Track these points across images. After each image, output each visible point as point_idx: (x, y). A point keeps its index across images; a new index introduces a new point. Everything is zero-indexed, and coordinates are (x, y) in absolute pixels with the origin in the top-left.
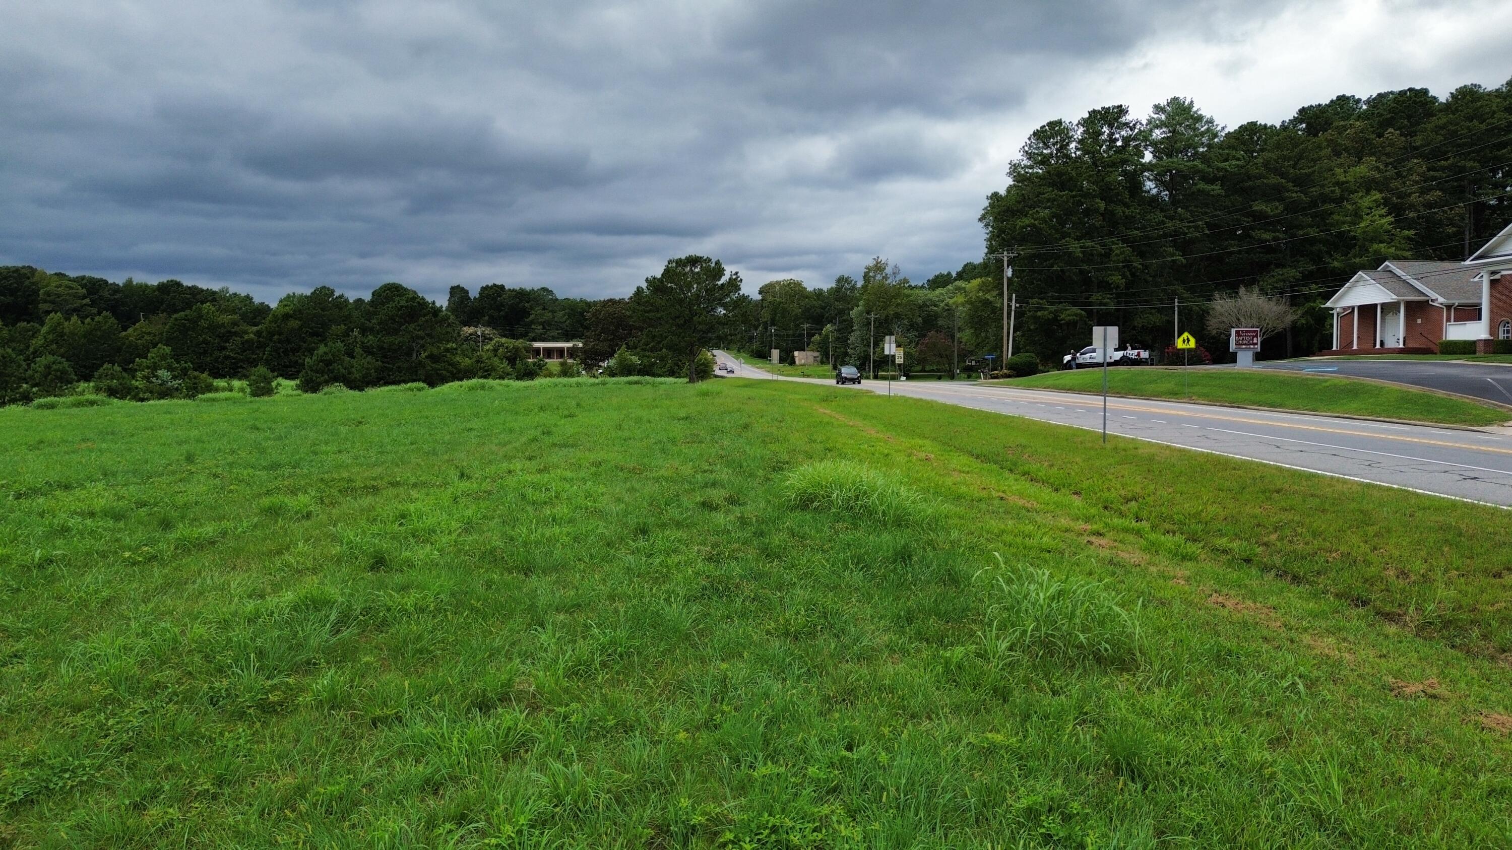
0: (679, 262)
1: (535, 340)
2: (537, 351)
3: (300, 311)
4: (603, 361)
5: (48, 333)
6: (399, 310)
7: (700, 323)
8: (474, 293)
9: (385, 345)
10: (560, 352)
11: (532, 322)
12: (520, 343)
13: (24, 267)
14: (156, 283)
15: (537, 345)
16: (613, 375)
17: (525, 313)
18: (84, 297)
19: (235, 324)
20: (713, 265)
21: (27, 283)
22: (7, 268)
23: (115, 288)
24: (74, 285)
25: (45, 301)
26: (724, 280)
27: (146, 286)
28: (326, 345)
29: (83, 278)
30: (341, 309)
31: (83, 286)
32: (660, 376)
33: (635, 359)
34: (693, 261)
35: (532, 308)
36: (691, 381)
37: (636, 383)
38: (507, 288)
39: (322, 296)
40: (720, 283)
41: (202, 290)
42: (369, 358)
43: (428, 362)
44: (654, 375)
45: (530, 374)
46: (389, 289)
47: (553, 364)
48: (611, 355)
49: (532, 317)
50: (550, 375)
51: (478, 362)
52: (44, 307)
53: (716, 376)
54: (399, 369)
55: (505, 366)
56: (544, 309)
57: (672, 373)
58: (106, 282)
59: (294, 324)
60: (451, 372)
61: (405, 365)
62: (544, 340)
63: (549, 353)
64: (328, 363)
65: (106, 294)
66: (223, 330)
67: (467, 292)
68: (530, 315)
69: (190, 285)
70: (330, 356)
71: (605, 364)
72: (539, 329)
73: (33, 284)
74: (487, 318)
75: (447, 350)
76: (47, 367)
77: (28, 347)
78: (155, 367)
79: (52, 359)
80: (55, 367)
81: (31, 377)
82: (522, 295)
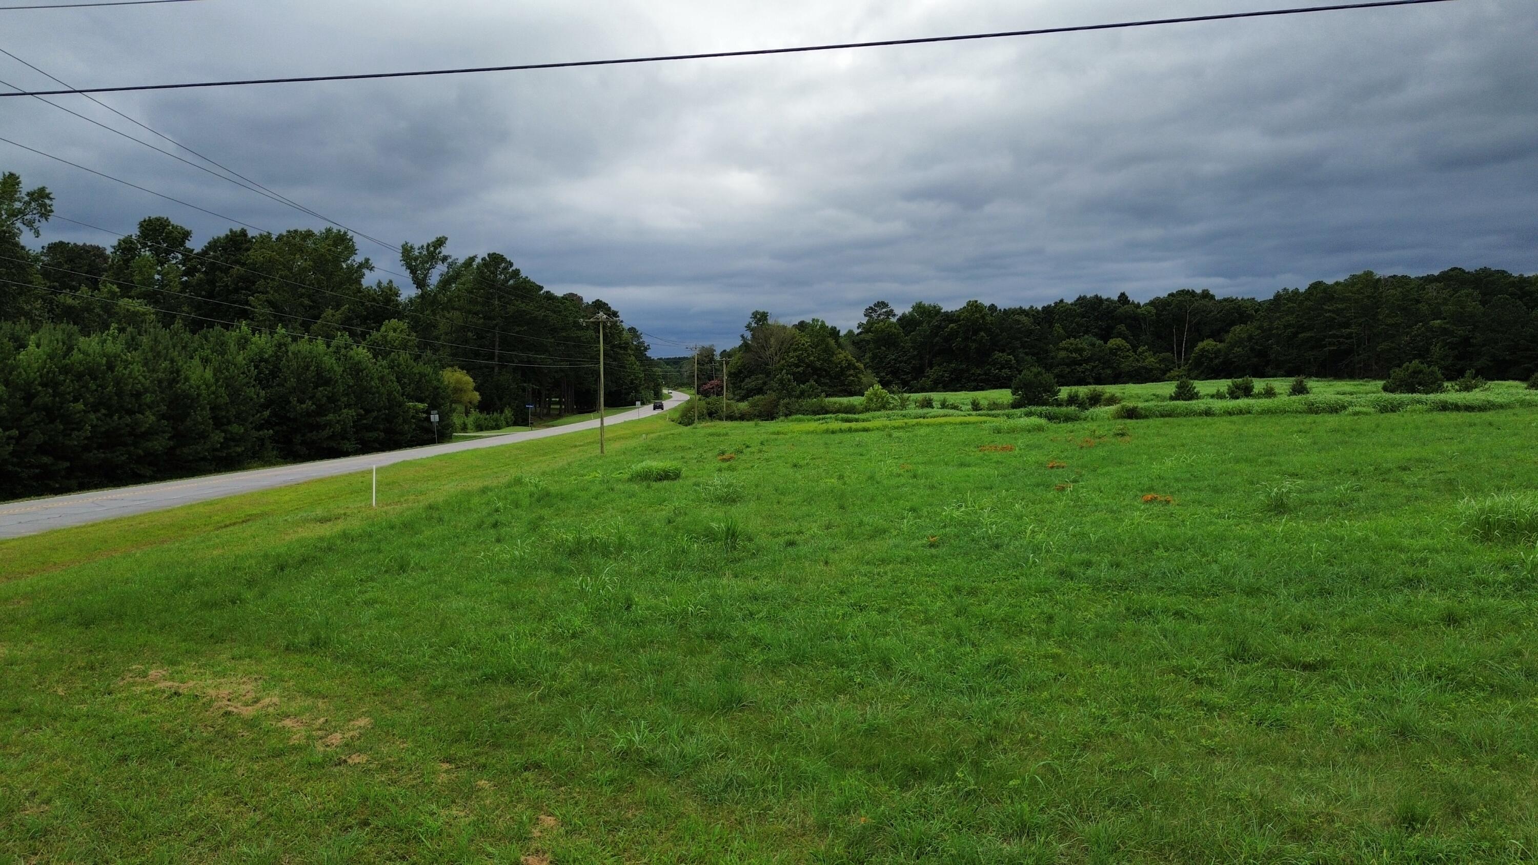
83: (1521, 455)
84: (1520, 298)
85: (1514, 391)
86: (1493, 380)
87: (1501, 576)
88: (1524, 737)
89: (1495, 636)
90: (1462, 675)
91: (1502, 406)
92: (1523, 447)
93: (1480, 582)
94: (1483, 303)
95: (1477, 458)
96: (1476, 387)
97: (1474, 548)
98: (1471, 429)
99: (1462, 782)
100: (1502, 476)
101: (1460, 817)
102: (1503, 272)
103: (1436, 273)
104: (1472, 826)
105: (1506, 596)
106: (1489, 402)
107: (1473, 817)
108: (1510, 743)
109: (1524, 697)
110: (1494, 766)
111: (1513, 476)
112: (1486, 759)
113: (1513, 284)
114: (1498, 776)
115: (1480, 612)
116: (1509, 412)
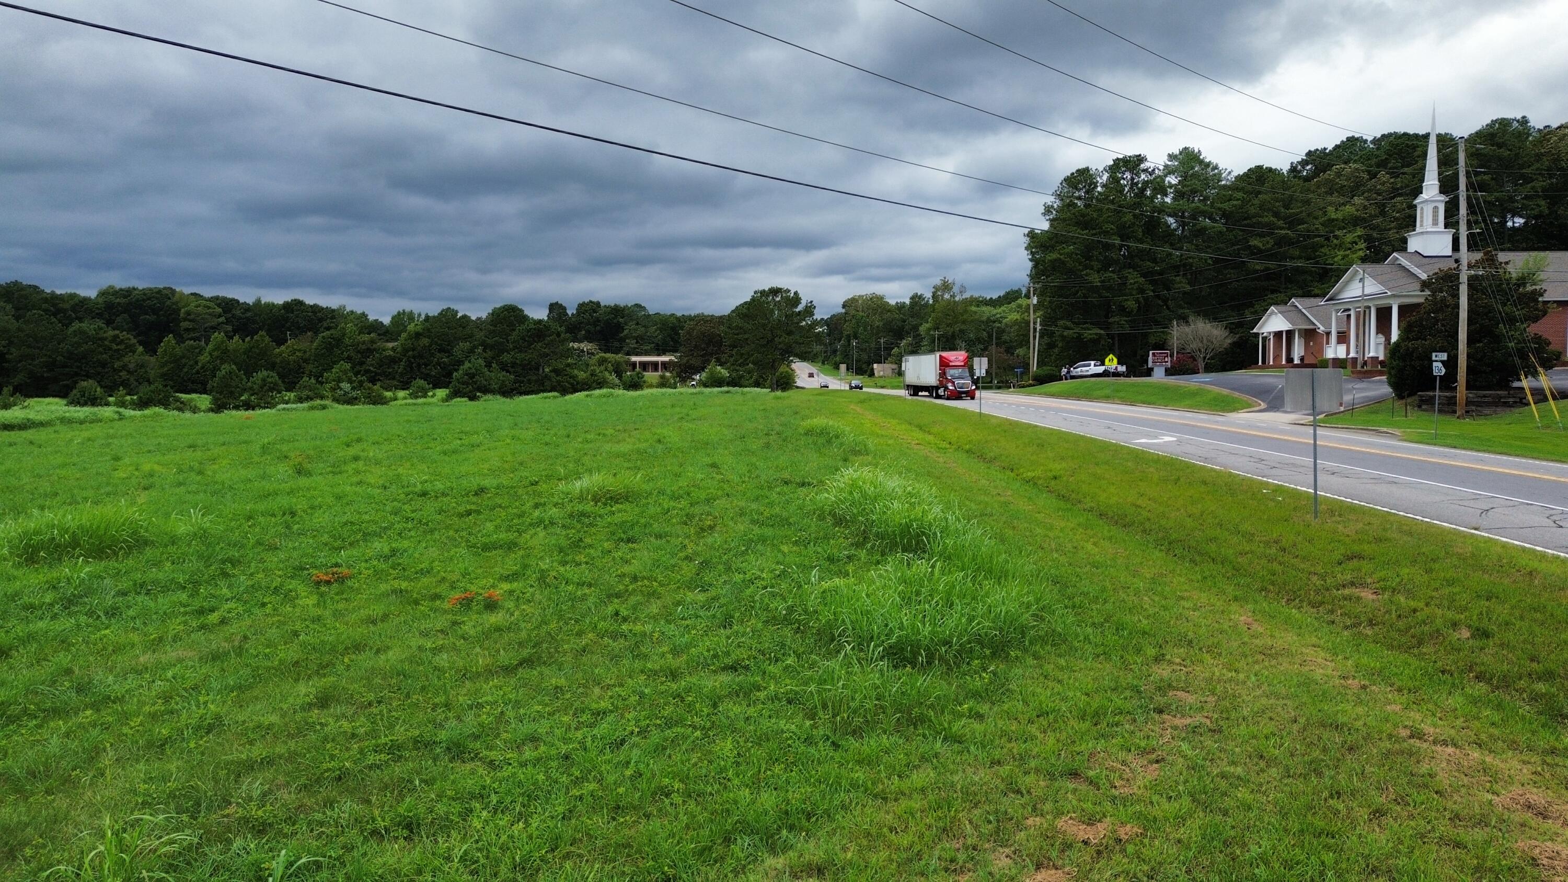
0: (763, 292)
1: (628, 354)
2: (634, 365)
3: (429, 330)
4: (695, 374)
5: (214, 351)
6: (528, 331)
7: (780, 343)
8: (570, 311)
9: (518, 361)
10: (655, 366)
11: (626, 337)
12: (619, 357)
13: (165, 288)
14: (281, 302)
15: (634, 359)
16: (705, 386)
17: (619, 328)
18: (220, 316)
19: (372, 342)
20: (792, 295)
21: (168, 303)
22: (150, 289)
23: (246, 308)
24: (211, 304)
25: (185, 320)
26: (800, 308)
27: (273, 304)
28: (470, 362)
29: (217, 298)
30: (464, 328)
31: (219, 305)
32: (746, 387)
33: (724, 373)
34: (775, 291)
35: (626, 324)
36: (773, 390)
37: (728, 392)
38: (602, 304)
39: (448, 316)
40: (797, 310)
41: (323, 309)
42: (504, 373)
43: (553, 374)
44: (741, 386)
45: (635, 385)
46: (507, 310)
47: (651, 376)
48: (703, 369)
49: (626, 332)
50: (651, 386)
51: (592, 375)
52: (185, 325)
53: (798, 387)
54: (529, 382)
55: (613, 378)
56: (637, 324)
57: (757, 384)
58: (238, 301)
59: (425, 341)
60: (572, 384)
61: (534, 378)
62: (637, 354)
63: (644, 366)
64: (472, 376)
65: (238, 312)
66: (364, 347)
67: (565, 309)
68: (623, 330)
69: (312, 304)
70: (473, 371)
71: (698, 377)
72: (632, 344)
73: (173, 304)
74: (583, 332)
75: (568, 365)
76: (264, 380)
77: (196, 363)
78: (339, 380)
79: (265, 373)
80: (269, 380)
81: (251, 388)
82: (617, 311)
83: (62, 472)
84: (55, 315)
85: (53, 408)
86: (32, 397)
87: (48, 598)
88: (77, 753)
89: (45, 660)
90: (12, 707)
91: (42, 424)
92: (64, 465)
93: (31, 607)
94: (17, 318)
95: (19, 479)
96: (15, 405)
97: (19, 573)
98: (11, 449)
99: (15, 820)
100: (46, 495)
101: (15, 858)
102: (36, 287)
104: (28, 862)
105: (54, 617)
106: (28, 420)
107: (28, 852)
108: (63, 763)
109: (76, 714)
110: (48, 792)
111: (56, 494)
112: (41, 787)
113: (46, 300)
114: (54, 800)
115: (31, 637)
116: (50, 430)
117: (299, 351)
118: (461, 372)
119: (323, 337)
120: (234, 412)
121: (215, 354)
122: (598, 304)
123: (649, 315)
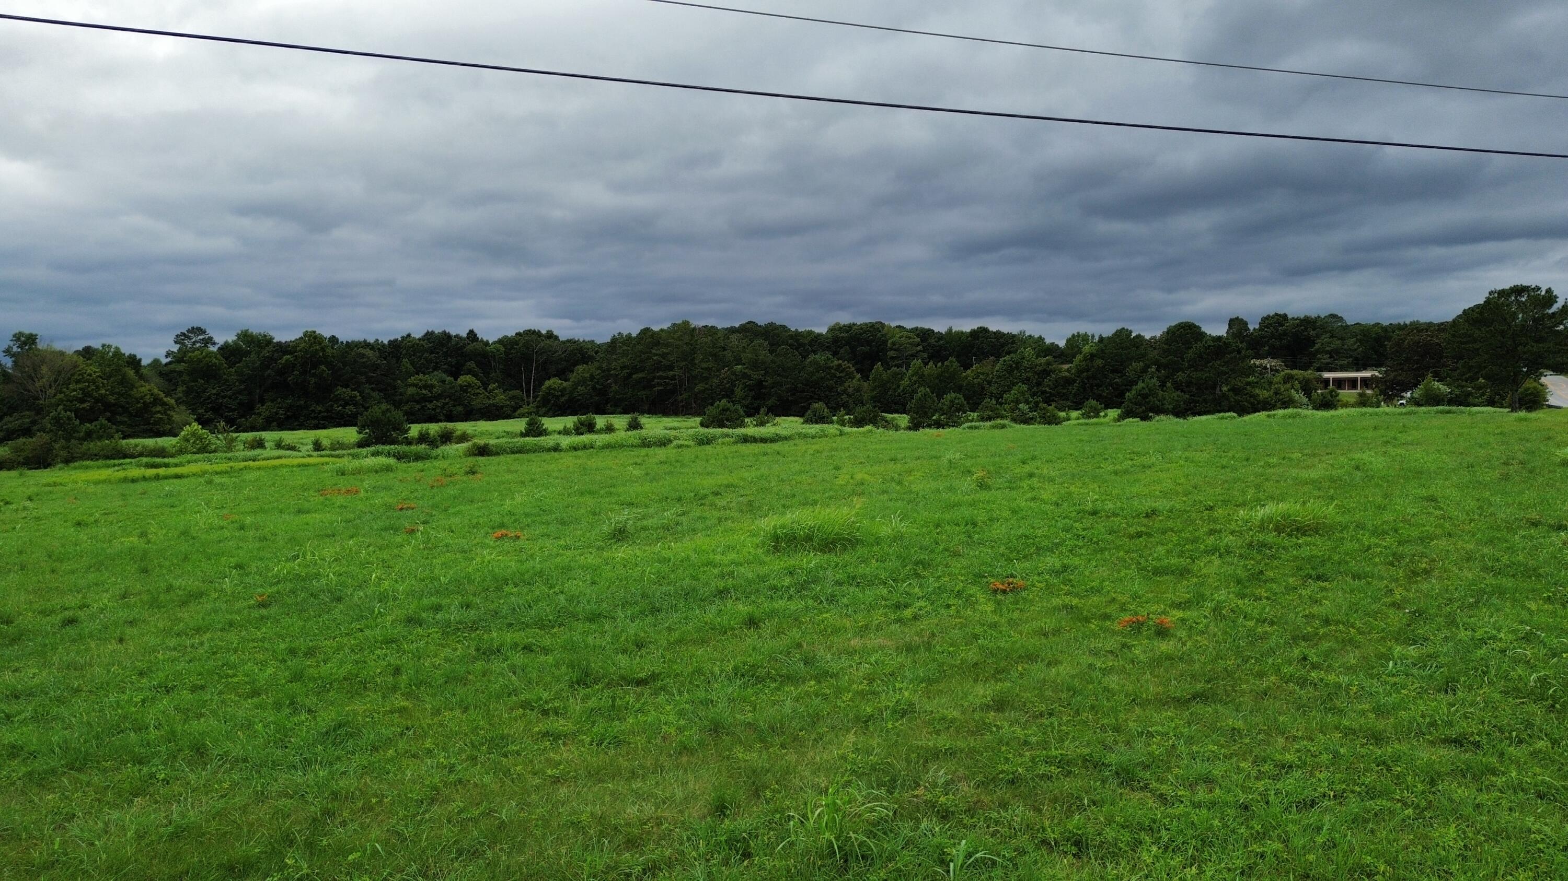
0: (1502, 293)
1: (1320, 370)
2: (1327, 381)
3: (1102, 351)
4: (1406, 391)
5: (913, 376)
6: (1206, 349)
7: (1525, 353)
8: (1253, 326)
9: (1193, 380)
10: (1353, 383)
11: (1318, 351)
12: (1309, 374)
13: (876, 323)
14: (969, 330)
15: (1326, 375)
16: (1418, 404)
17: (1309, 342)
18: (918, 345)
19: (1049, 364)
20: (1543, 293)
21: (879, 335)
22: (866, 324)
23: (940, 336)
24: (912, 335)
25: (891, 349)
26: (1555, 308)
27: (962, 332)
28: (1143, 381)
29: (916, 329)
30: (1137, 348)
31: (918, 336)
32: (1475, 405)
33: (1444, 388)
34: (1519, 290)
35: (1317, 337)
36: (1514, 410)
37: (1449, 412)
39: (1122, 335)
40: (1551, 311)
41: (1004, 334)
42: (1179, 393)
43: (1231, 394)
44: (1468, 405)
45: (1327, 404)
46: (1182, 327)
47: (1347, 394)
48: (1416, 386)
49: (1317, 346)
50: (1346, 405)
51: (1276, 394)
52: (891, 353)
53: (1550, 407)
54: (1205, 401)
55: (1299, 396)
56: (1332, 337)
57: (1491, 403)
58: (933, 331)
59: (1099, 362)
60: (1252, 404)
61: (1211, 397)
62: (1330, 370)
63: (1339, 383)
64: (1145, 396)
65: (932, 341)
66: (1041, 368)
67: (1246, 323)
68: (1314, 343)
69: (995, 330)
70: (1146, 391)
71: (1409, 395)
72: (1326, 359)
73: (883, 336)
74: (1266, 348)
75: (1248, 384)
76: (952, 401)
77: (899, 386)
78: (1017, 402)
79: (953, 395)
80: (957, 401)
81: (941, 409)
82: (1307, 322)
83: (799, 478)
84: (797, 349)
85: (793, 425)
86: (779, 416)
87: (787, 581)
88: (804, 717)
89: (783, 633)
90: (760, 670)
91: (786, 438)
92: (801, 472)
93: (774, 588)
94: (771, 352)
95: (770, 482)
96: (768, 422)
97: (767, 559)
98: (765, 458)
99: (760, 765)
100: (787, 497)
101: (759, 797)
102: (785, 327)
103: (737, 326)
104: (768, 803)
105: (790, 598)
106: (777, 435)
107: (768, 794)
108: (793, 724)
109: (804, 683)
110: (783, 746)
111: (794, 496)
112: (778, 740)
113: (791, 337)
114: (786, 754)
115: (772, 614)
116: (791, 443)
117: (983, 374)
118: (1134, 392)
119: (1005, 361)
120: (928, 430)
121: (914, 378)
122: (1285, 317)
123: (1348, 326)
